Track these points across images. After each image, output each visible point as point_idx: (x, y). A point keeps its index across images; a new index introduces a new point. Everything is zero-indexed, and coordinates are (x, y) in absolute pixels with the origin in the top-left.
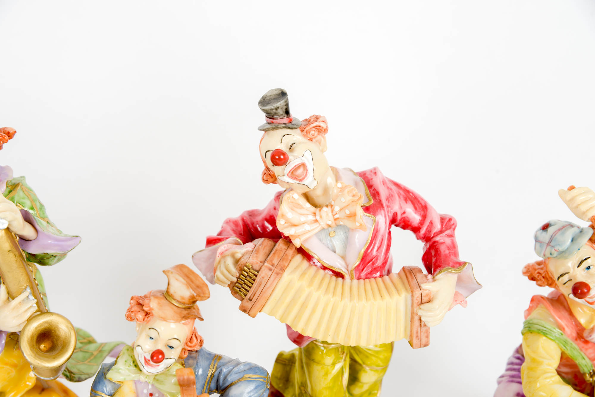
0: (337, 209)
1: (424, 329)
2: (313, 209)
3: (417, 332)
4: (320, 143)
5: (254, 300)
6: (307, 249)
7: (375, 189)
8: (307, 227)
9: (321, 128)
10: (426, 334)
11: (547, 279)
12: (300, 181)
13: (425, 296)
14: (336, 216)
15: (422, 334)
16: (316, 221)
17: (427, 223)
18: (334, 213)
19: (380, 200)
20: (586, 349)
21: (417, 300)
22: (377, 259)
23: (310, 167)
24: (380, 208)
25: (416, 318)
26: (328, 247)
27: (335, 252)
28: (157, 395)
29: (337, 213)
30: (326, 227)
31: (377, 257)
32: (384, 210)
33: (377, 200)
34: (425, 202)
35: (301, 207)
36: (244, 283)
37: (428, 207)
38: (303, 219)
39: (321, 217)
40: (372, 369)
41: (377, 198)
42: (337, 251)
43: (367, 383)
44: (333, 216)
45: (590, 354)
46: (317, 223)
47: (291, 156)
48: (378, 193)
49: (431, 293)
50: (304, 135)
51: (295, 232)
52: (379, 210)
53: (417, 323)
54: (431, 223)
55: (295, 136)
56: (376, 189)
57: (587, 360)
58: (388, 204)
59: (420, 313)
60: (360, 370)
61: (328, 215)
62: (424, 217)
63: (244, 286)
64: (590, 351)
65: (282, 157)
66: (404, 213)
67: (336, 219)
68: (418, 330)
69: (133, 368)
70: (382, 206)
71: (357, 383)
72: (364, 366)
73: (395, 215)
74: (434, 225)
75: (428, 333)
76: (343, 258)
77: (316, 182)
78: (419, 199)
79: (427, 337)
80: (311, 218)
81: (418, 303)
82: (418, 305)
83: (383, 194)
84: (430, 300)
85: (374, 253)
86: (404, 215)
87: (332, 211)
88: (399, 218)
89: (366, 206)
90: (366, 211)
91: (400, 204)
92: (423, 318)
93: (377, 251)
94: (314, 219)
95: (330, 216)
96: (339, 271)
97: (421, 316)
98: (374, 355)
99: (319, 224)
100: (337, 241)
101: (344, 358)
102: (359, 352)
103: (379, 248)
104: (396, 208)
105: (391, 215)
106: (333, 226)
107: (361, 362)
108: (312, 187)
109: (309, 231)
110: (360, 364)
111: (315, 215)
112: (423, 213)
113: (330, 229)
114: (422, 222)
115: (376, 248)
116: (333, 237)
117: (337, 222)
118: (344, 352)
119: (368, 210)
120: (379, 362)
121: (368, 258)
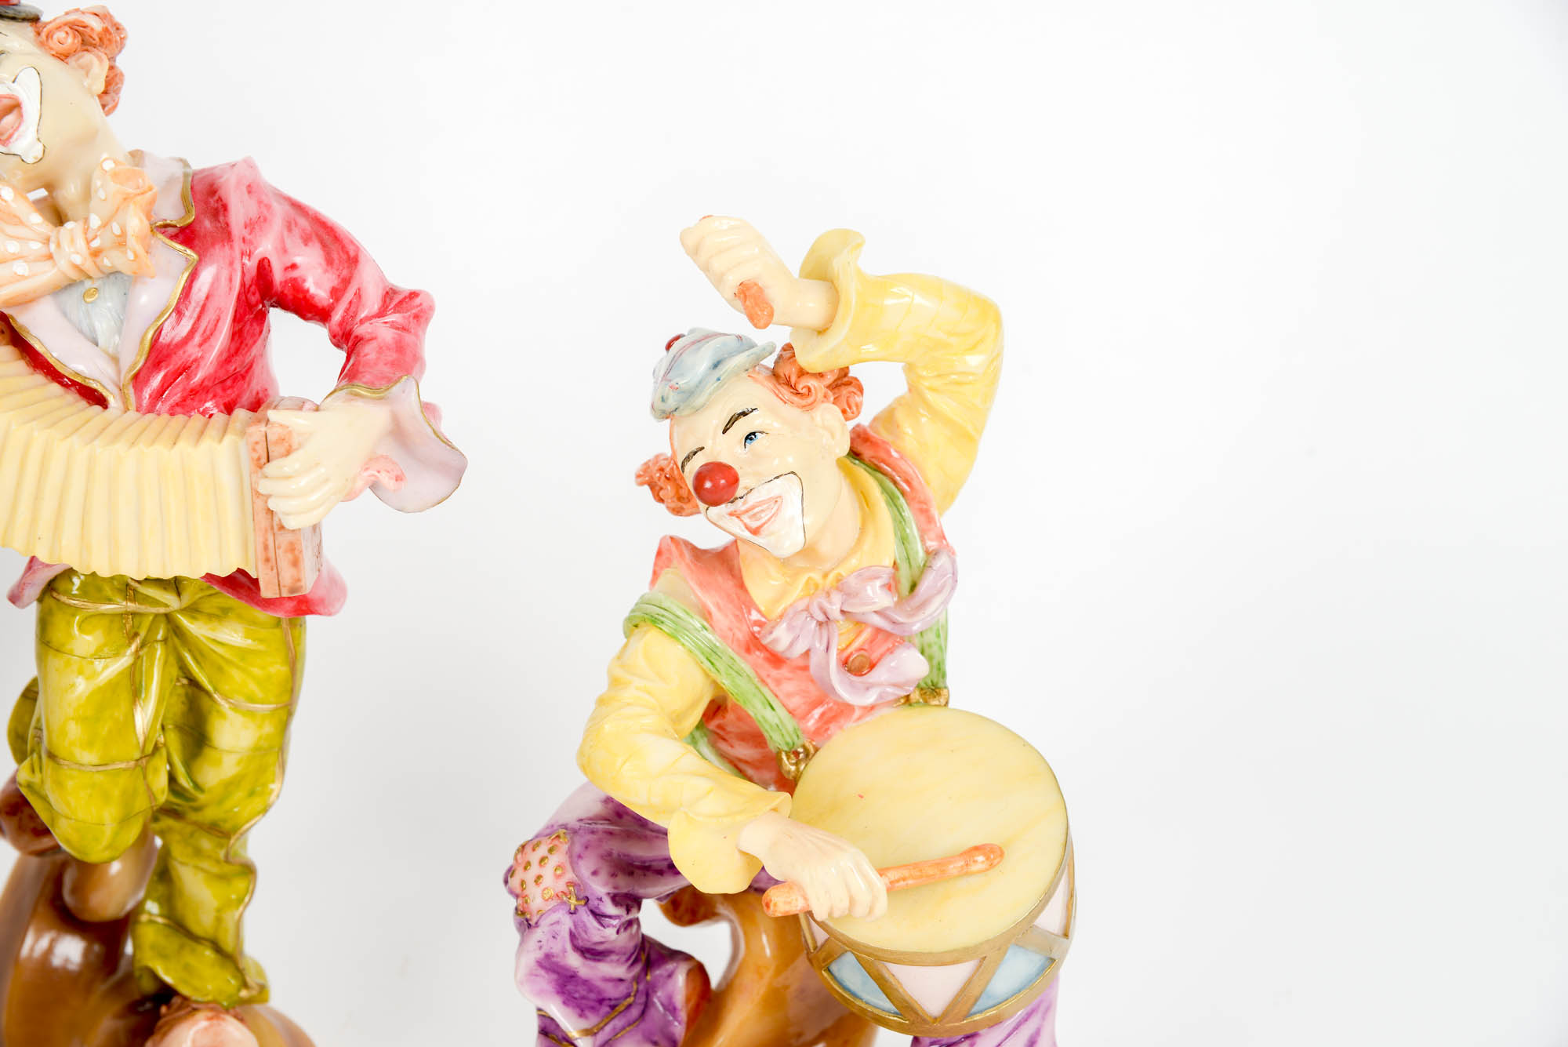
0: (95, 221)
1: (284, 540)
3: (267, 545)
4: (87, 74)
6: (21, 327)
7: (220, 199)
8: (20, 268)
9: (88, 30)
10: (290, 556)
11: (675, 480)
12: (4, 144)
13: (276, 443)
14: (96, 244)
15: (280, 552)
16: (50, 257)
17: (349, 295)
18: (90, 235)
19: (227, 225)
20: (778, 682)
22: (200, 362)
23: (30, 110)
24: (222, 241)
25: (260, 507)
26: (78, 332)
27: (97, 345)
29: (95, 237)
30: (71, 276)
31: (200, 358)
32: (232, 247)
33: (219, 222)
34: (357, 249)
35: (19, 222)
37: (362, 259)
38: (15, 248)
39: (59, 245)
40: (235, 707)
41: (221, 218)
42: (101, 342)
43: (230, 752)
44: (88, 242)
45: (789, 695)
46: (49, 263)
48: (225, 208)
49: (291, 433)
50: (42, 44)
52: (217, 247)
53: (263, 522)
54: (358, 295)
56: (224, 197)
57: (781, 712)
58: (248, 237)
61: (72, 241)
62: (346, 282)
64: (789, 687)
66: (294, 267)
67: (96, 253)
68: (267, 540)
70: (226, 235)
71: (207, 751)
72: (216, 696)
73: (264, 267)
74: (364, 299)
75: (296, 552)
76: (115, 360)
77: (40, 147)
78: (345, 242)
79: (296, 564)
80: (36, 246)
81: (259, 459)
82: (261, 467)
83: (239, 212)
84: (288, 453)
85: (192, 350)
86: (295, 274)
87: (86, 231)
88: (278, 276)
89: (175, 226)
90: (173, 237)
91: (283, 241)
92: (272, 505)
93: (200, 345)
94: (44, 251)
95: (81, 243)
96: (94, 386)
97: (269, 496)
98: (236, 660)
99: (55, 264)
100: (103, 315)
101: (133, 647)
102: (200, 655)
103: (206, 340)
104: (266, 247)
105: (251, 264)
106: (93, 272)
107: (209, 687)
108: (30, 160)
109: (23, 277)
110: (207, 693)
111: (47, 241)
112: (345, 272)
113: (88, 284)
114: (336, 293)
115: (197, 339)
116: (92, 302)
117: (98, 260)
118: (136, 634)
119: (186, 235)
120: (253, 687)
121: (176, 362)
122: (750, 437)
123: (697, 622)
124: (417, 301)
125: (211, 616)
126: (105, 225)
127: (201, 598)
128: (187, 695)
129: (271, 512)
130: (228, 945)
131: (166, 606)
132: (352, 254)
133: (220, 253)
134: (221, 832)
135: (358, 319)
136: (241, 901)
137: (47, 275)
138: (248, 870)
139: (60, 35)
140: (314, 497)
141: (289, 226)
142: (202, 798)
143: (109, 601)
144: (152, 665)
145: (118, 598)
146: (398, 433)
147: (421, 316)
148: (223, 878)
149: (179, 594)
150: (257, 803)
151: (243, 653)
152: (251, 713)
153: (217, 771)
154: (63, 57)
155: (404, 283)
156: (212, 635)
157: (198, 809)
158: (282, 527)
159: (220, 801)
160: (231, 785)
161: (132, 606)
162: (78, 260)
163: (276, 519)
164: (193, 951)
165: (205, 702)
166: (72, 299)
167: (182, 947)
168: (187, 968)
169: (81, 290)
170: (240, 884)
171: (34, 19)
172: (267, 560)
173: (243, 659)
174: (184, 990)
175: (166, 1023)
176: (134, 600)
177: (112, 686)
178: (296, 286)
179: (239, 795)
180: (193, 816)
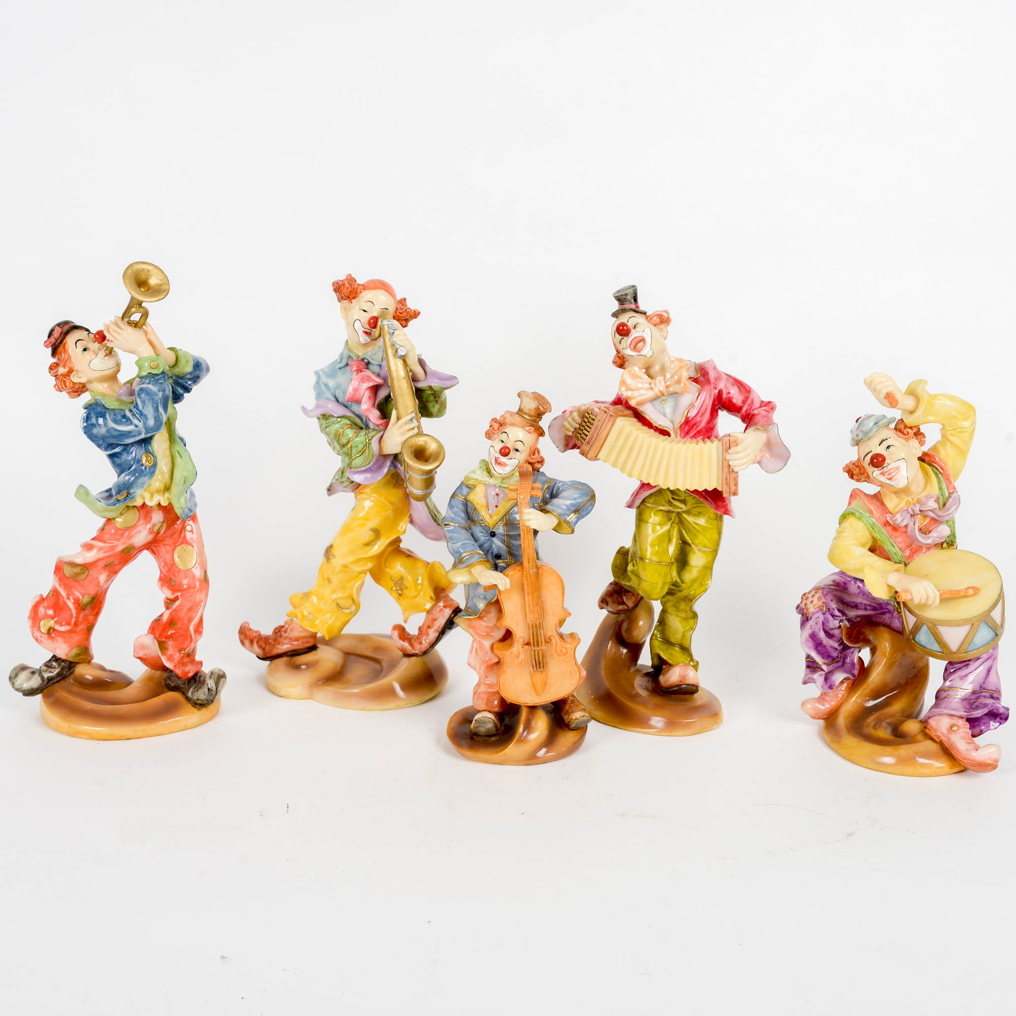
0: (668, 376)
1: (733, 476)
2: (649, 380)
3: (727, 479)
4: (662, 331)
5: (591, 443)
6: (642, 412)
7: (705, 371)
8: (643, 392)
9: (663, 317)
10: (734, 482)
11: (859, 467)
12: (639, 352)
13: (733, 442)
14: (668, 383)
15: (731, 480)
16: (652, 388)
17: (749, 401)
18: (666, 381)
19: (709, 379)
20: (896, 537)
21: (725, 445)
22: (700, 423)
23: (648, 340)
24: (707, 384)
25: (726, 464)
26: (660, 413)
27: (666, 417)
28: (502, 496)
29: (668, 381)
30: (659, 394)
31: (700, 422)
32: (710, 386)
34: (750, 387)
35: (640, 378)
36: (585, 429)
37: (751, 390)
38: (640, 385)
39: (655, 384)
40: (699, 550)
41: (706, 377)
42: (668, 416)
43: (696, 567)
44: (665, 383)
45: (900, 543)
46: (651, 391)
47: (633, 331)
48: (707, 373)
49: (737, 439)
50: (648, 321)
51: (632, 394)
52: (706, 386)
53: (726, 469)
54: (752, 402)
55: (640, 319)
56: (707, 370)
57: (897, 548)
58: (715, 383)
59: (728, 457)
60: (689, 552)
61: (660, 383)
62: (747, 398)
63: (584, 431)
64: (899, 539)
65: (625, 328)
66: (729, 393)
67: (667, 387)
68: (727, 476)
69: (485, 473)
70: (708, 382)
71: (688, 568)
72: (693, 545)
73: (720, 392)
74: (754, 402)
75: (736, 480)
76: (672, 422)
77: (652, 352)
78: (745, 386)
79: (736, 485)
80: (647, 385)
81: (727, 448)
82: (727, 451)
83: (712, 375)
84: (737, 445)
85: (698, 419)
86: (730, 395)
87: (665, 379)
88: (724, 396)
89: (693, 378)
90: (693, 381)
91: (726, 384)
92: (730, 463)
93: (701, 417)
94: (649, 387)
95: (663, 383)
96: (666, 429)
97: (729, 460)
98: (702, 531)
99: (653, 390)
100: (668, 407)
101: (670, 523)
102: (688, 531)
103: (703, 415)
104: (721, 385)
105: (717, 391)
106: (666, 394)
107: (690, 542)
108: (648, 356)
109: (644, 395)
110: (689, 545)
111: (650, 384)
112: (746, 395)
113: (663, 398)
114: (744, 402)
115: (700, 415)
116: (665, 403)
117: (668, 389)
118: (671, 519)
119: (696, 380)
120: (706, 542)
121: (692, 423)
122: (888, 447)
123: (867, 514)
124: (772, 404)
125: (694, 515)
126: (671, 377)
127: (691, 508)
128: (681, 547)
129: (729, 466)
130: (686, 644)
131: (682, 509)
132: (748, 389)
133: (707, 388)
134: (689, 600)
135: (752, 409)
136: (693, 629)
137: (650, 394)
138: (695, 616)
139: (655, 318)
140: (744, 461)
141: (727, 380)
142: (683, 585)
143: (664, 506)
144: (674, 532)
145: (666, 505)
146: (769, 445)
147: (773, 409)
148: (686, 619)
149: (686, 505)
150: (703, 589)
151: (704, 528)
152: (704, 552)
153: (690, 575)
154: (655, 325)
155: (766, 399)
156: (695, 521)
157: (680, 591)
158: (733, 471)
159: (689, 588)
160: (695, 580)
161: (670, 508)
162: (662, 389)
163: (731, 469)
164: (672, 649)
165: (688, 548)
166: (657, 402)
167: (668, 648)
168: (671, 654)
169: (660, 400)
170: (691, 622)
171: (645, 313)
172: (727, 483)
173: (704, 531)
174: (670, 662)
175: (665, 671)
176: (671, 506)
177: (662, 535)
178: (730, 400)
179: (696, 585)
180: (679, 594)
